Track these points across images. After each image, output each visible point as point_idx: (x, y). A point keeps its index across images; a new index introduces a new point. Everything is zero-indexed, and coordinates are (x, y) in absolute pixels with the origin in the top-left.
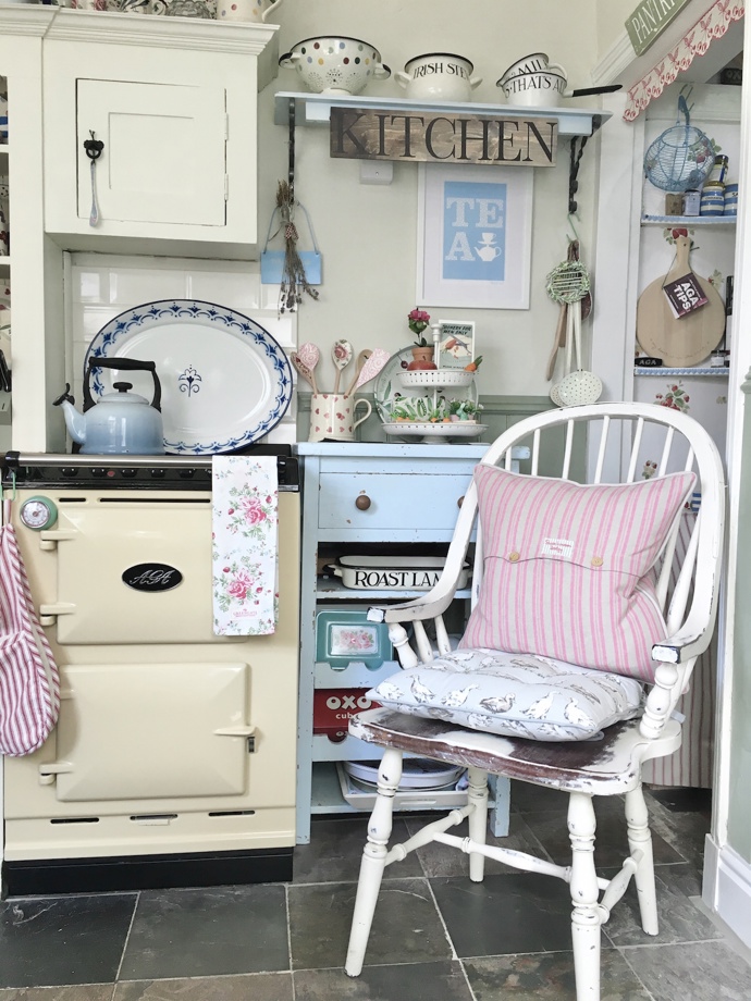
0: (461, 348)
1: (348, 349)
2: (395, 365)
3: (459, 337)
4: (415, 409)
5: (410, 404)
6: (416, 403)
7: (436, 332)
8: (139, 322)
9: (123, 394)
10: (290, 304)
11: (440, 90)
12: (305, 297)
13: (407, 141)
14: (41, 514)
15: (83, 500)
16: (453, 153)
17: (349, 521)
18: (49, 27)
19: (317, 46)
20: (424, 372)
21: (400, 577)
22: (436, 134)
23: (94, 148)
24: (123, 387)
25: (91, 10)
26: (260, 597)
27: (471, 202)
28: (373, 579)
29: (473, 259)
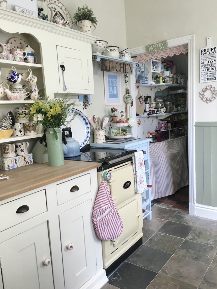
0: (123, 116)
1: (96, 117)
10: (85, 107)
12: (88, 104)
13: (113, 67)
14: (110, 176)
15: (111, 170)
16: (119, 70)
19: (100, 42)
22: (117, 66)
23: (62, 67)
26: (144, 183)
27: (112, 79)
29: (113, 93)
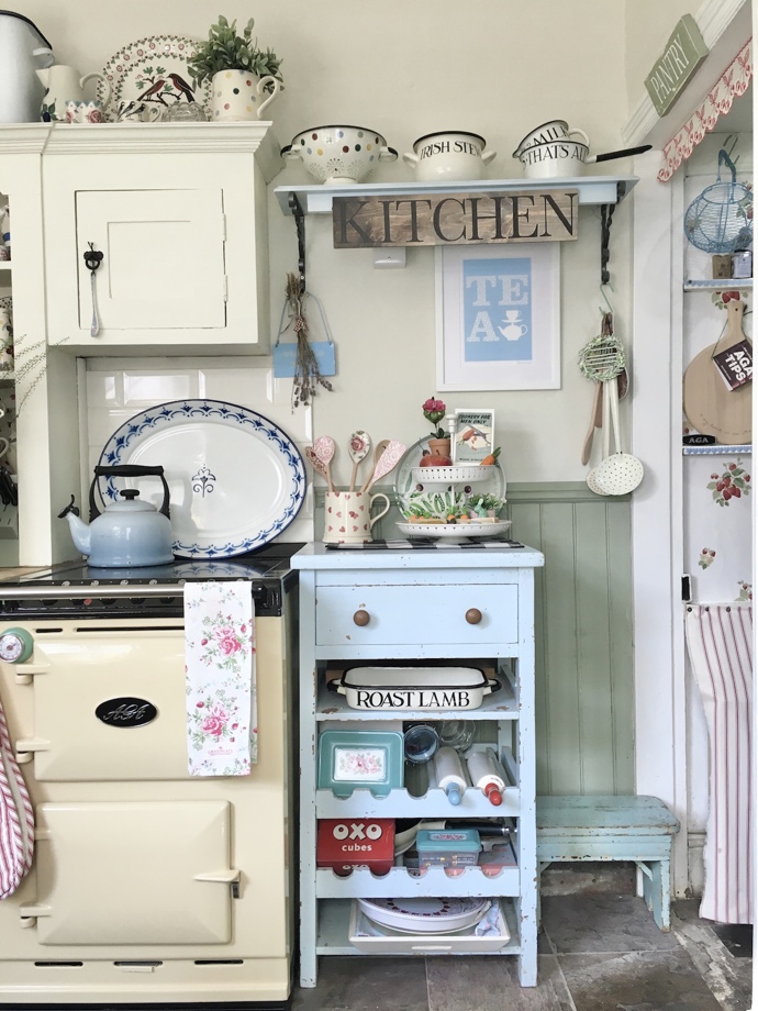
0: (480, 439)
1: (366, 440)
2: (416, 455)
3: (476, 426)
4: (433, 505)
5: (427, 499)
6: (433, 498)
7: (452, 422)
8: (152, 424)
9: (130, 502)
10: (304, 398)
11: (449, 169)
12: (320, 388)
13: (414, 226)
14: (15, 648)
15: (60, 630)
16: (464, 233)
17: (348, 637)
18: (46, 144)
19: (315, 137)
20: (435, 468)
21: (405, 697)
22: (445, 216)
23: (94, 258)
24: (131, 495)
25: (86, 123)
26: (236, 733)
27: (492, 279)
28: (376, 700)
29: (497, 339)
